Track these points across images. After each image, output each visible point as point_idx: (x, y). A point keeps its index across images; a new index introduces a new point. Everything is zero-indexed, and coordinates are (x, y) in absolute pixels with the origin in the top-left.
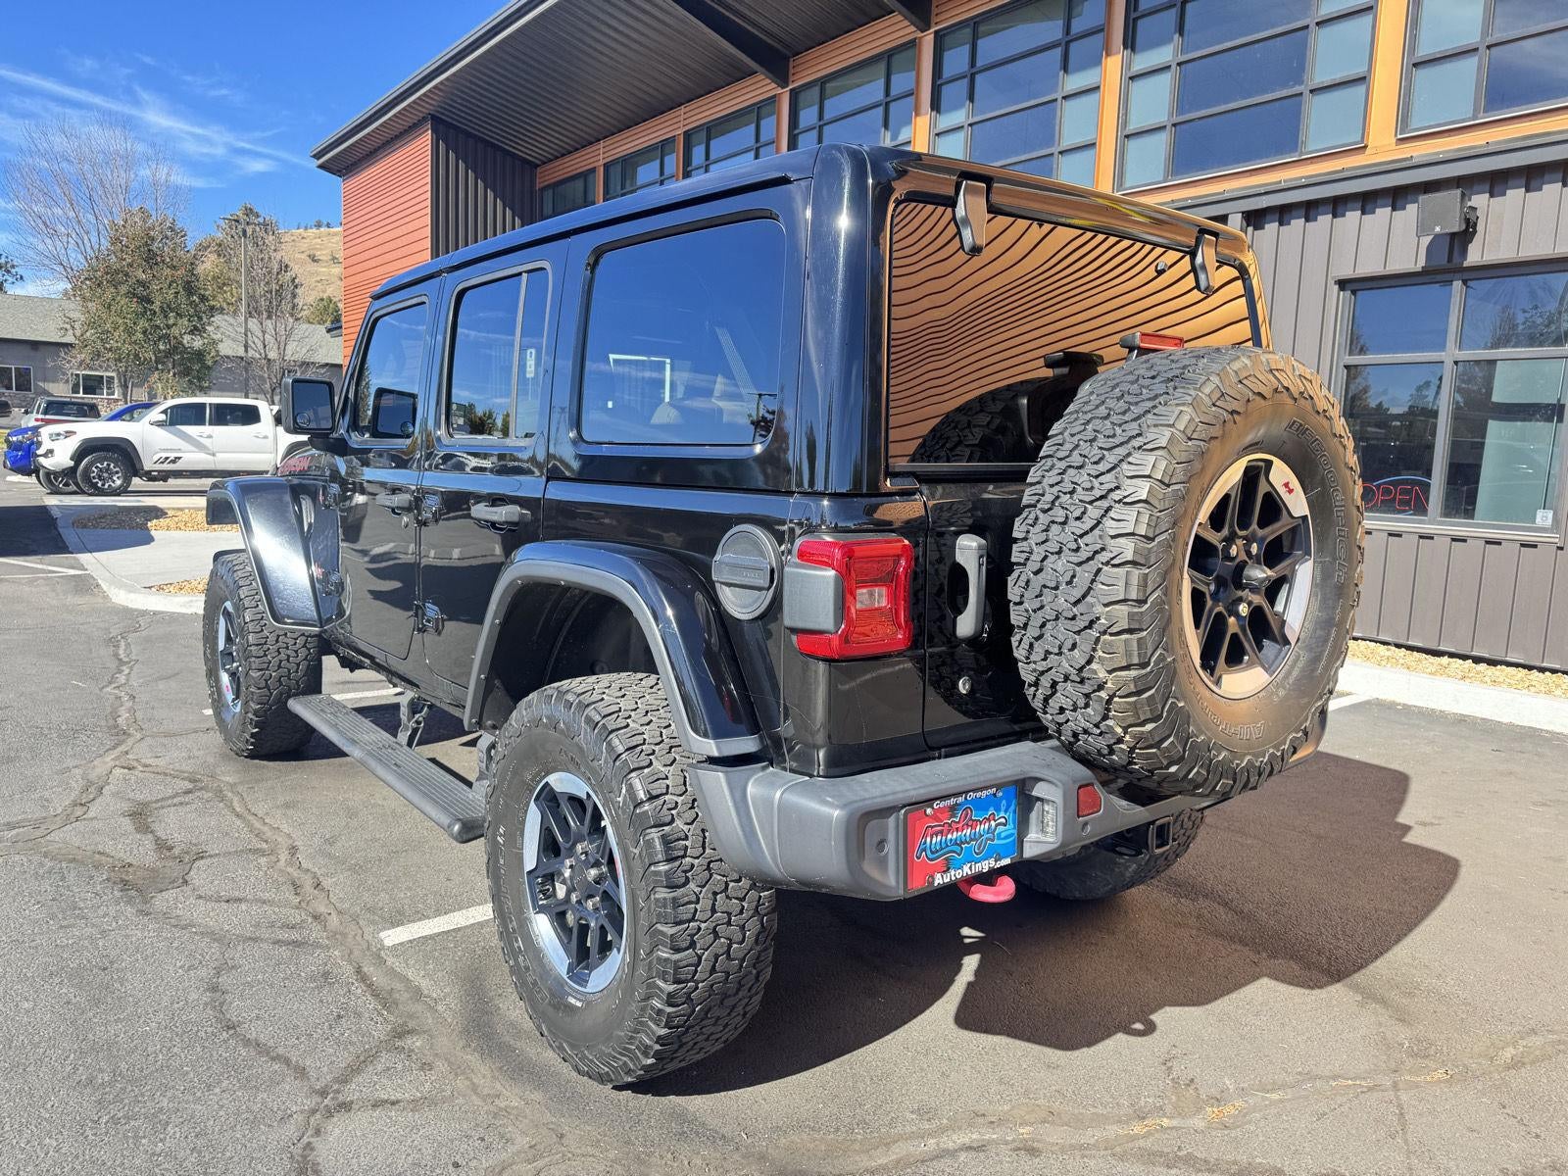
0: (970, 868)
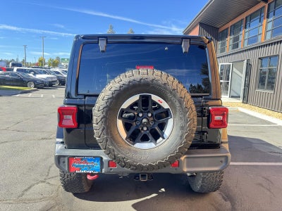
0: (86, 171)
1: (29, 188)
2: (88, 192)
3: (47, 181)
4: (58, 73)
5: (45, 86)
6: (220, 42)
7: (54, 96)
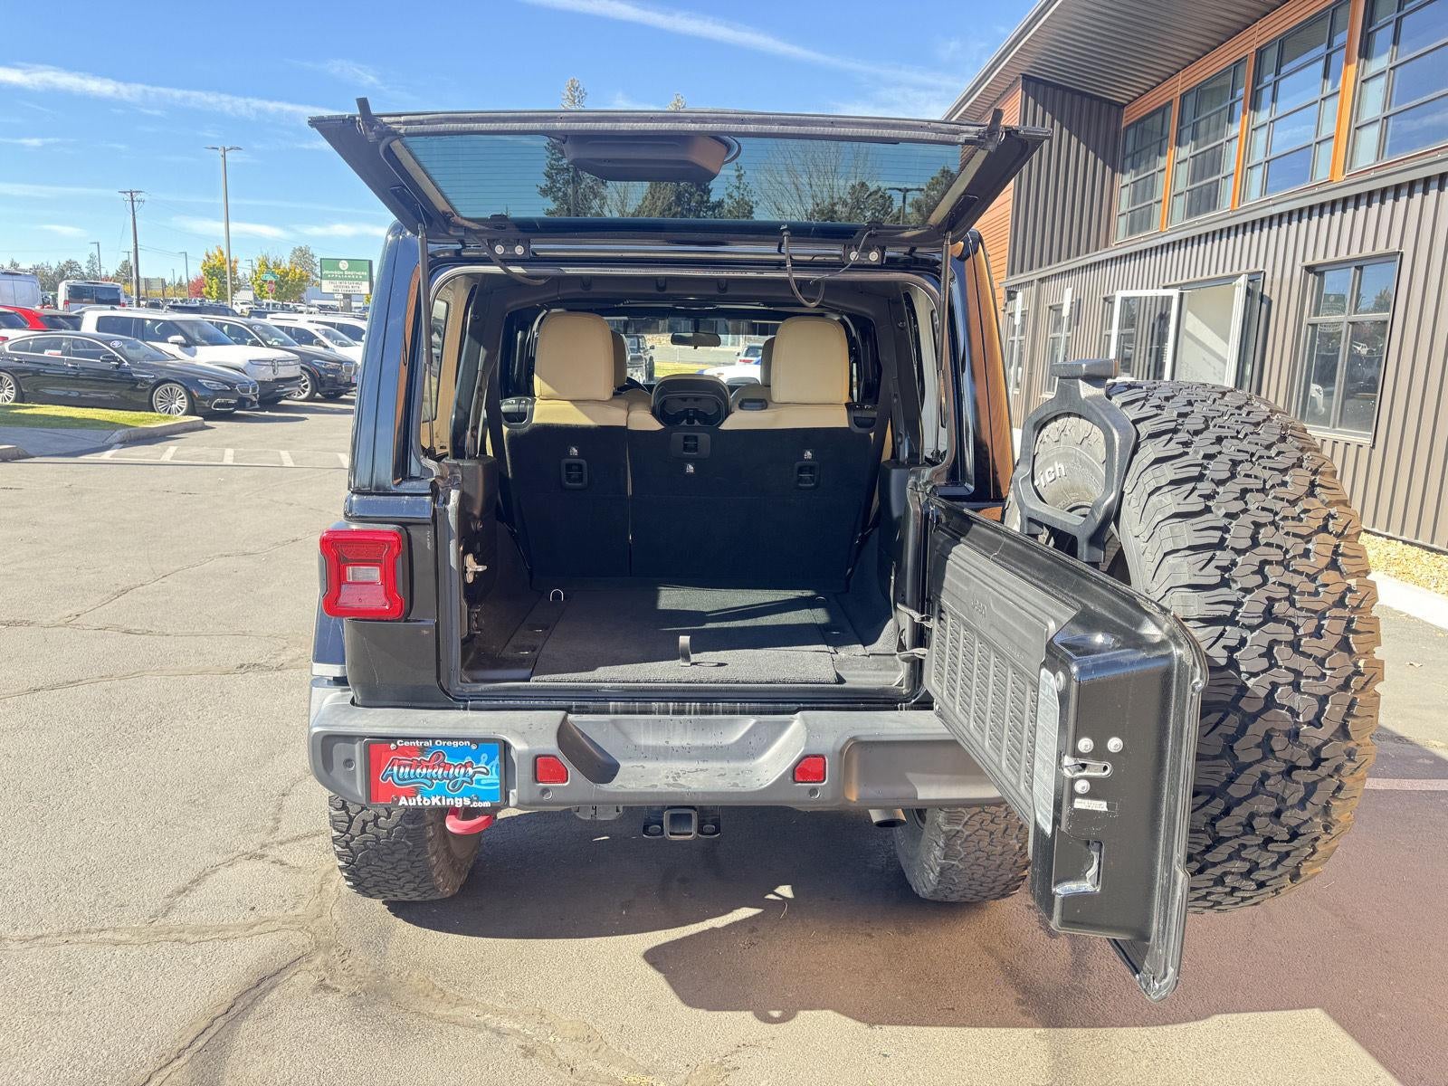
0: (440, 800)
1: (196, 881)
2: (452, 897)
3: (273, 853)
4: (305, 337)
5: (242, 403)
6: (1127, 178)
7: (286, 458)
